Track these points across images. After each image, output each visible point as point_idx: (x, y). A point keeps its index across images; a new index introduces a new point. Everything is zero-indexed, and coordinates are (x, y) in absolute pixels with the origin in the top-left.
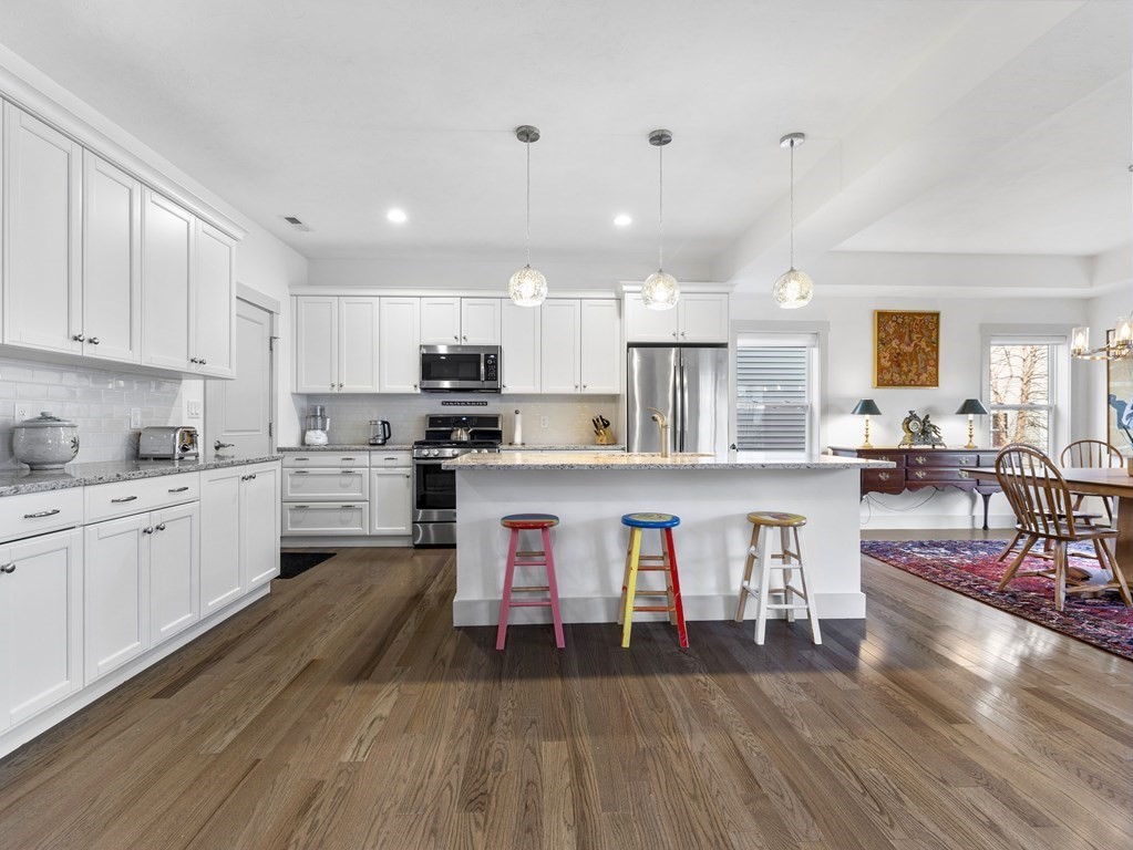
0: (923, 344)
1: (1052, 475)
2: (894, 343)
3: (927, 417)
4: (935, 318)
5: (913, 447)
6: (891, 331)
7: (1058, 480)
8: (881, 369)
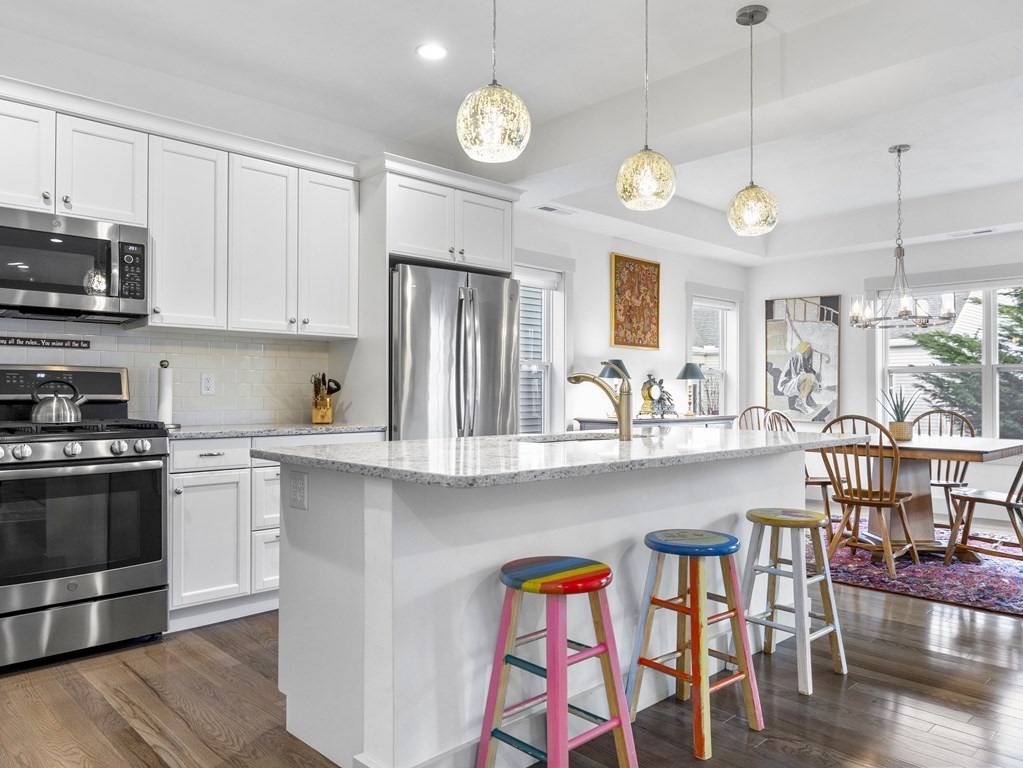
0: (648, 298)
2: (627, 295)
4: (657, 270)
6: (625, 280)
8: (617, 325)
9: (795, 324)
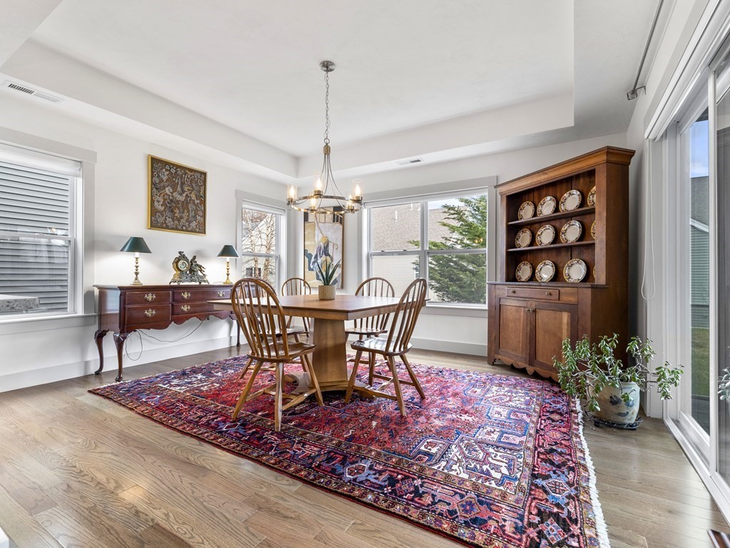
0: (193, 197)
1: (273, 303)
2: (168, 190)
3: (195, 257)
4: (203, 176)
5: (181, 284)
6: (165, 179)
7: (277, 307)
8: (153, 212)
9: (320, 224)
